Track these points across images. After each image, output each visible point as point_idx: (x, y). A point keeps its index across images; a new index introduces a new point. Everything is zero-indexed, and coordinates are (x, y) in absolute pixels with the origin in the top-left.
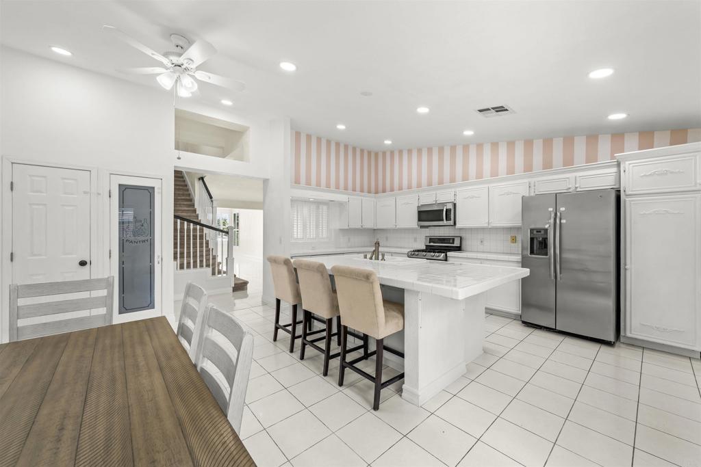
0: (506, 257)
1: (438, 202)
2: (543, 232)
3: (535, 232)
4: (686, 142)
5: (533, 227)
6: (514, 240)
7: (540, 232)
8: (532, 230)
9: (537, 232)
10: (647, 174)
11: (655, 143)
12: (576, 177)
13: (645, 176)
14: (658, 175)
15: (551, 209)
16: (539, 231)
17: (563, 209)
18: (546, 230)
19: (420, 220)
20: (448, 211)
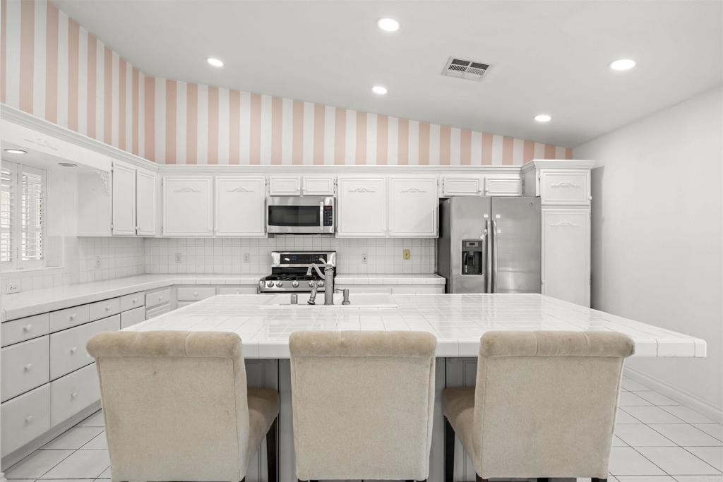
0: (394, 280)
1: (305, 194)
2: (477, 245)
3: (468, 245)
4: (553, 158)
5: (466, 237)
6: (407, 255)
7: (474, 244)
8: (464, 242)
9: (470, 244)
10: (557, 185)
11: (535, 157)
12: (485, 179)
13: (555, 186)
14: (564, 187)
15: (486, 216)
16: (472, 243)
17: (498, 216)
18: (480, 242)
19: (272, 222)
20: (328, 210)
